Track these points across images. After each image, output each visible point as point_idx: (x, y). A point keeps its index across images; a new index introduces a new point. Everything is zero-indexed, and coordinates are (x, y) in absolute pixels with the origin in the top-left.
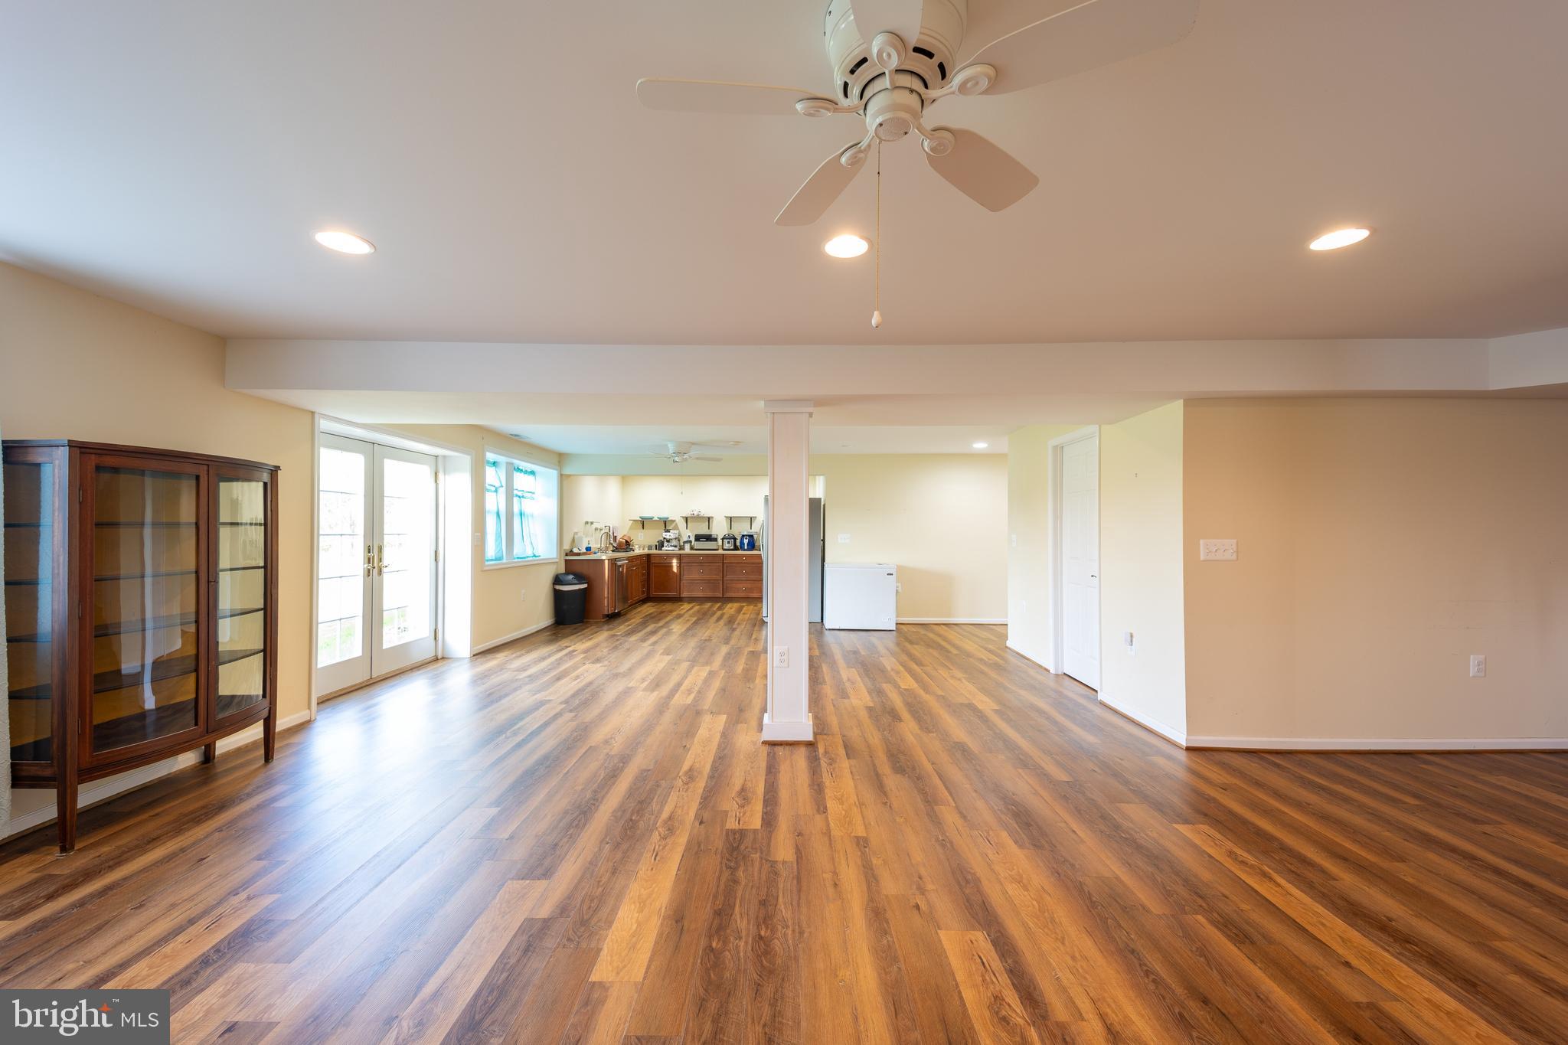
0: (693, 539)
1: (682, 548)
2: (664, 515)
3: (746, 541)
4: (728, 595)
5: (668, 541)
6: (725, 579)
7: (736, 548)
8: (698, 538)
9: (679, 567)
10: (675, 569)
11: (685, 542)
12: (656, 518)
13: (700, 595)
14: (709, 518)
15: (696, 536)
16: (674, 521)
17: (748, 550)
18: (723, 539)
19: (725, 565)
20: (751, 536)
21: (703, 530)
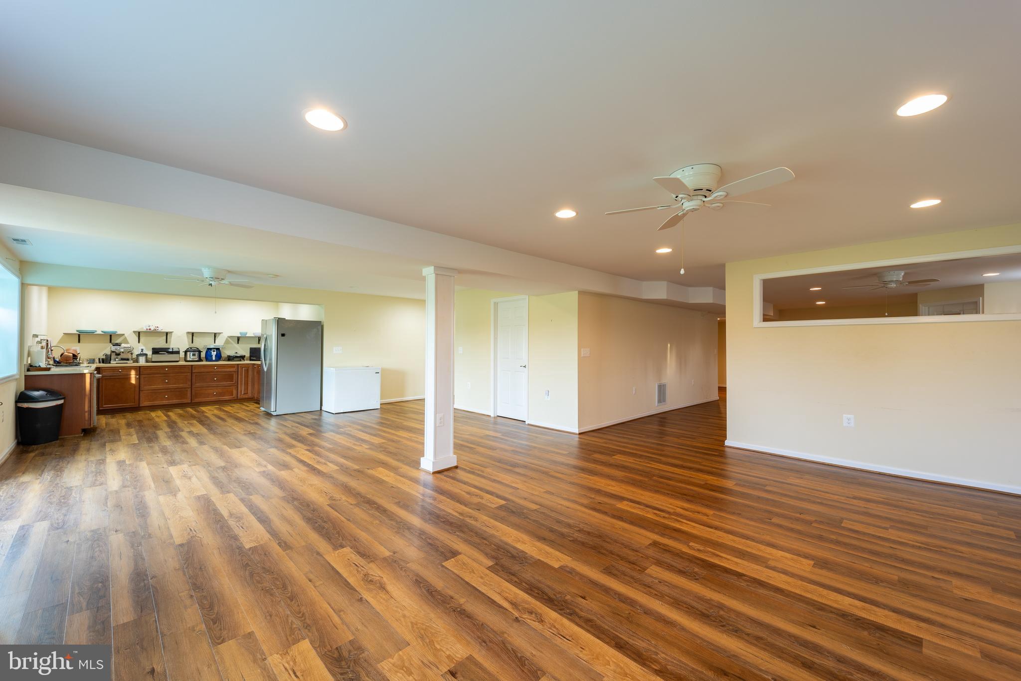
0: (149, 353)
1: (137, 361)
2: (110, 329)
3: (214, 354)
4: (197, 400)
5: (118, 354)
6: (193, 386)
7: (200, 360)
8: (156, 351)
9: (139, 380)
10: (133, 381)
11: (138, 356)
12: (99, 332)
13: (165, 402)
14: (167, 334)
15: (153, 349)
16: (124, 334)
17: (216, 360)
18: (186, 352)
19: (194, 375)
20: (218, 349)
21: (160, 343)
